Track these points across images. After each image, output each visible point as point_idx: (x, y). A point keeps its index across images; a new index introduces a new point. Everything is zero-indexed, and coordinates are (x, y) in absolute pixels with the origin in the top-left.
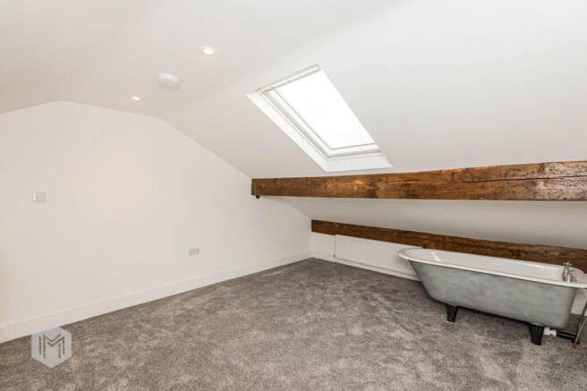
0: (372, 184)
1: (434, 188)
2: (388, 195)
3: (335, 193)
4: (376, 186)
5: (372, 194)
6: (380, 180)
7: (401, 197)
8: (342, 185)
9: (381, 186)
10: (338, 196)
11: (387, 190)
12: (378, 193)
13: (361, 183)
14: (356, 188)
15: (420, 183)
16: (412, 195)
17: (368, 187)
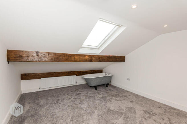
0: (91, 58)
1: (104, 59)
2: (95, 61)
3: (79, 60)
4: (92, 58)
5: (91, 61)
6: (93, 57)
7: (98, 61)
8: (81, 58)
9: (94, 58)
10: (80, 61)
11: (95, 60)
12: (93, 60)
13: (88, 57)
14: (86, 59)
15: (102, 58)
16: (100, 61)
17: (90, 59)
